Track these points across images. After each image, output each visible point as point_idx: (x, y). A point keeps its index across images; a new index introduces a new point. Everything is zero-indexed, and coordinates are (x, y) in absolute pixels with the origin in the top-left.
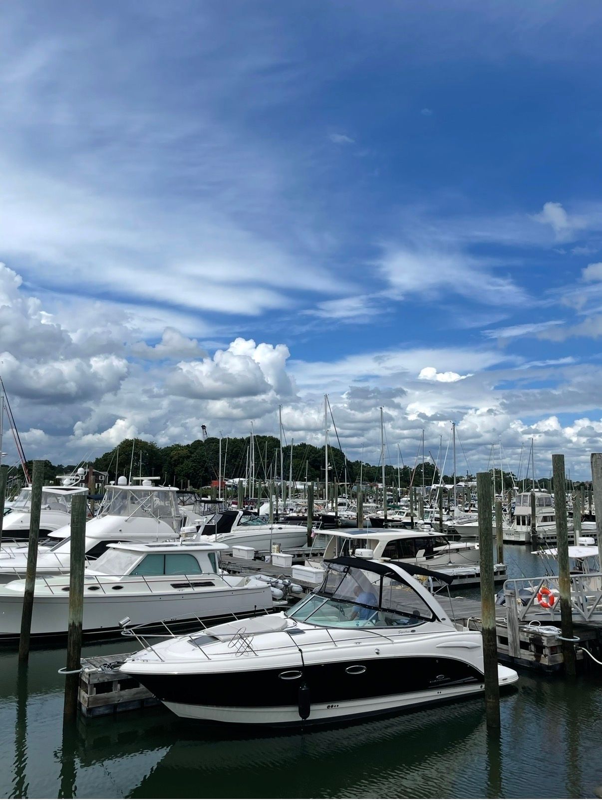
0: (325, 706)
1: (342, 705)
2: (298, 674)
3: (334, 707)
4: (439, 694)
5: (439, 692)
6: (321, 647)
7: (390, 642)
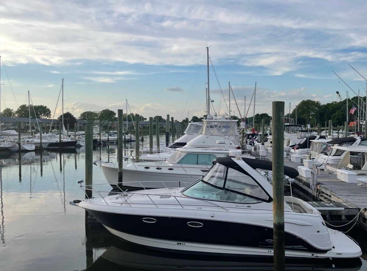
0: (176, 243)
1: (187, 244)
2: (154, 221)
3: (182, 244)
4: (269, 252)
5: (270, 251)
6: (171, 207)
7: (225, 211)
